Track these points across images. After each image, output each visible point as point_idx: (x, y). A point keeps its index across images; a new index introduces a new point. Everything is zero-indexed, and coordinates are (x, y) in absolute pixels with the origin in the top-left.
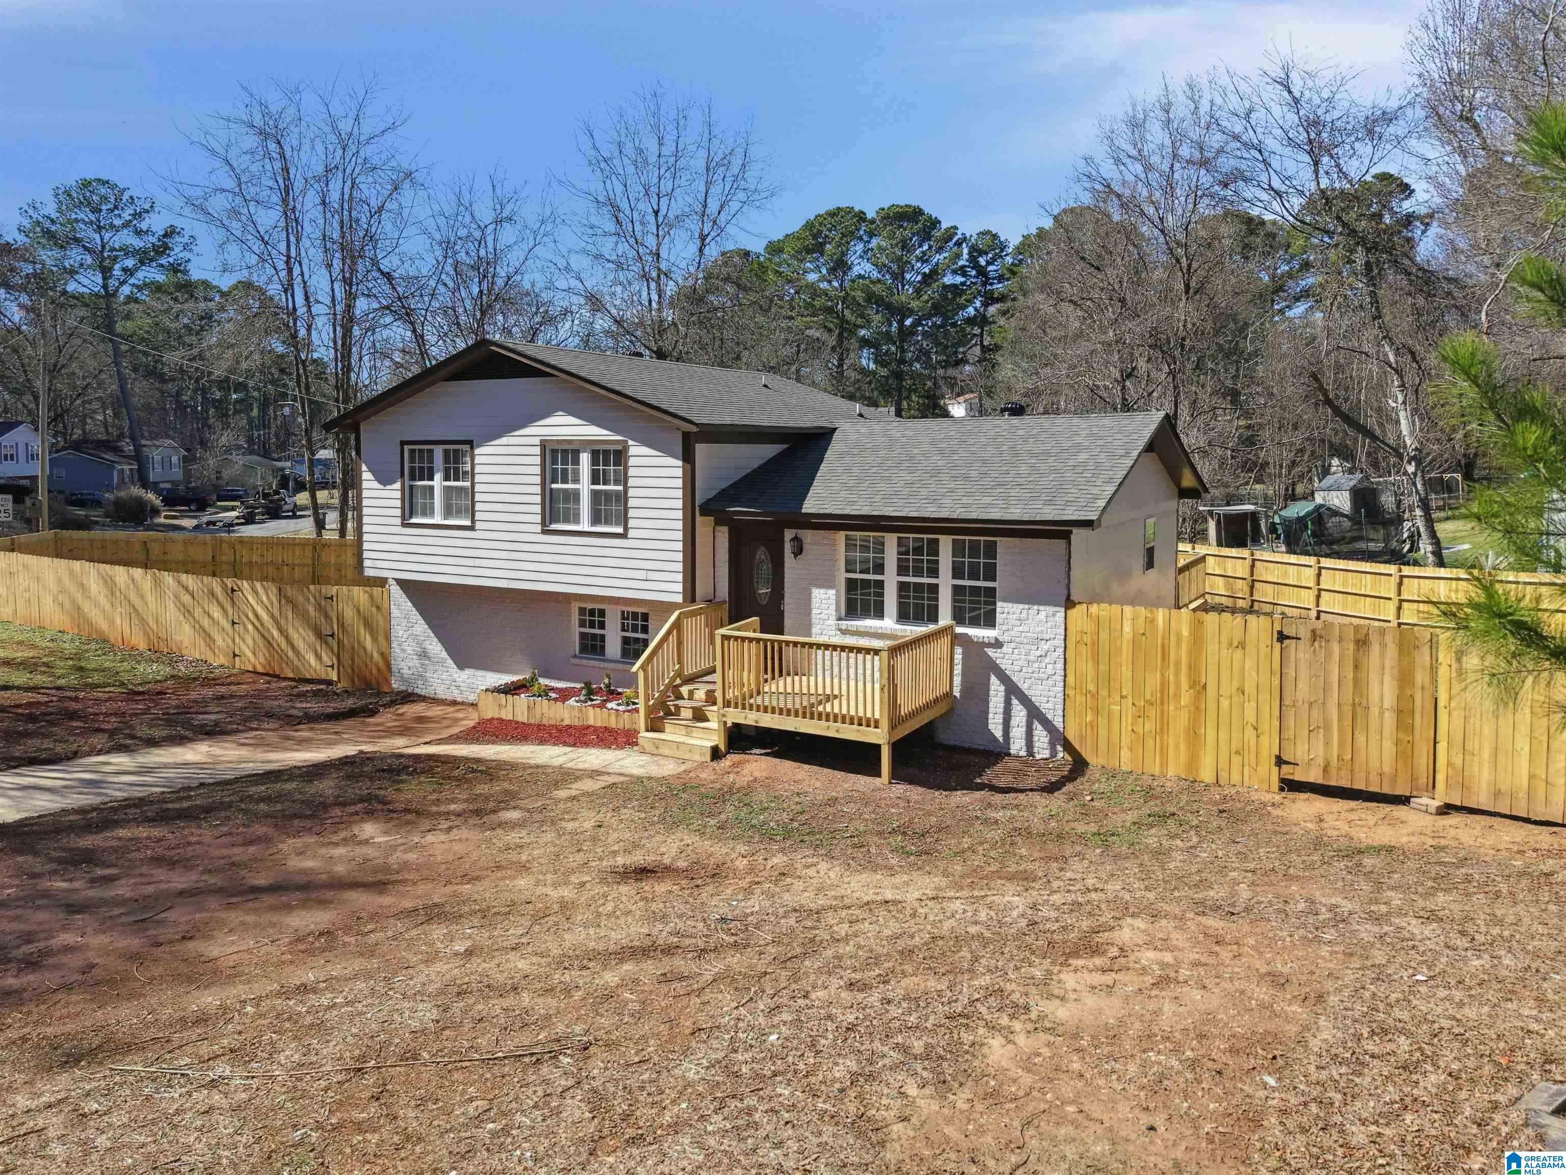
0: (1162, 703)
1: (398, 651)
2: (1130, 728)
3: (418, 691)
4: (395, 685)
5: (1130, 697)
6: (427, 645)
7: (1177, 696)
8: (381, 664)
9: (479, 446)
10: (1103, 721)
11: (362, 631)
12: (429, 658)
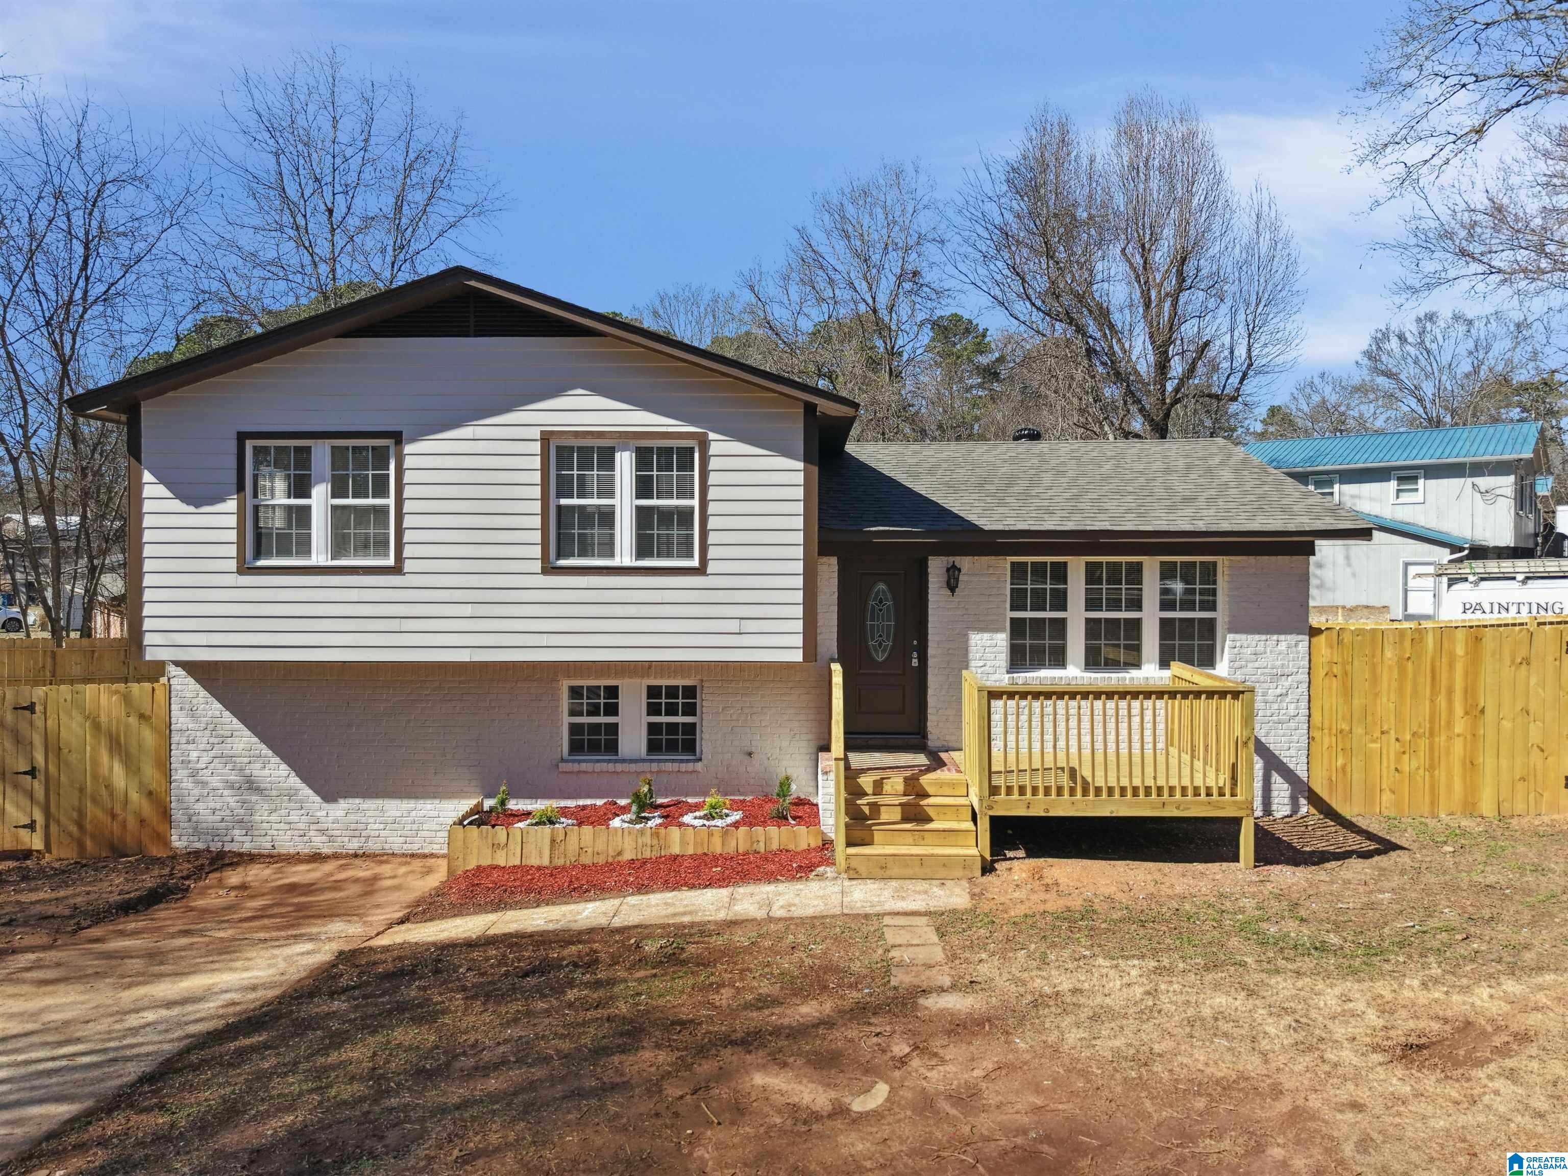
0: (1432, 734)
1: (187, 784)
2: (1393, 767)
3: (235, 847)
4: (179, 842)
5: (1392, 732)
6: (256, 770)
7: (1449, 724)
8: (147, 809)
9: (413, 440)
10: (1357, 763)
11: (105, 757)
12: (258, 790)
